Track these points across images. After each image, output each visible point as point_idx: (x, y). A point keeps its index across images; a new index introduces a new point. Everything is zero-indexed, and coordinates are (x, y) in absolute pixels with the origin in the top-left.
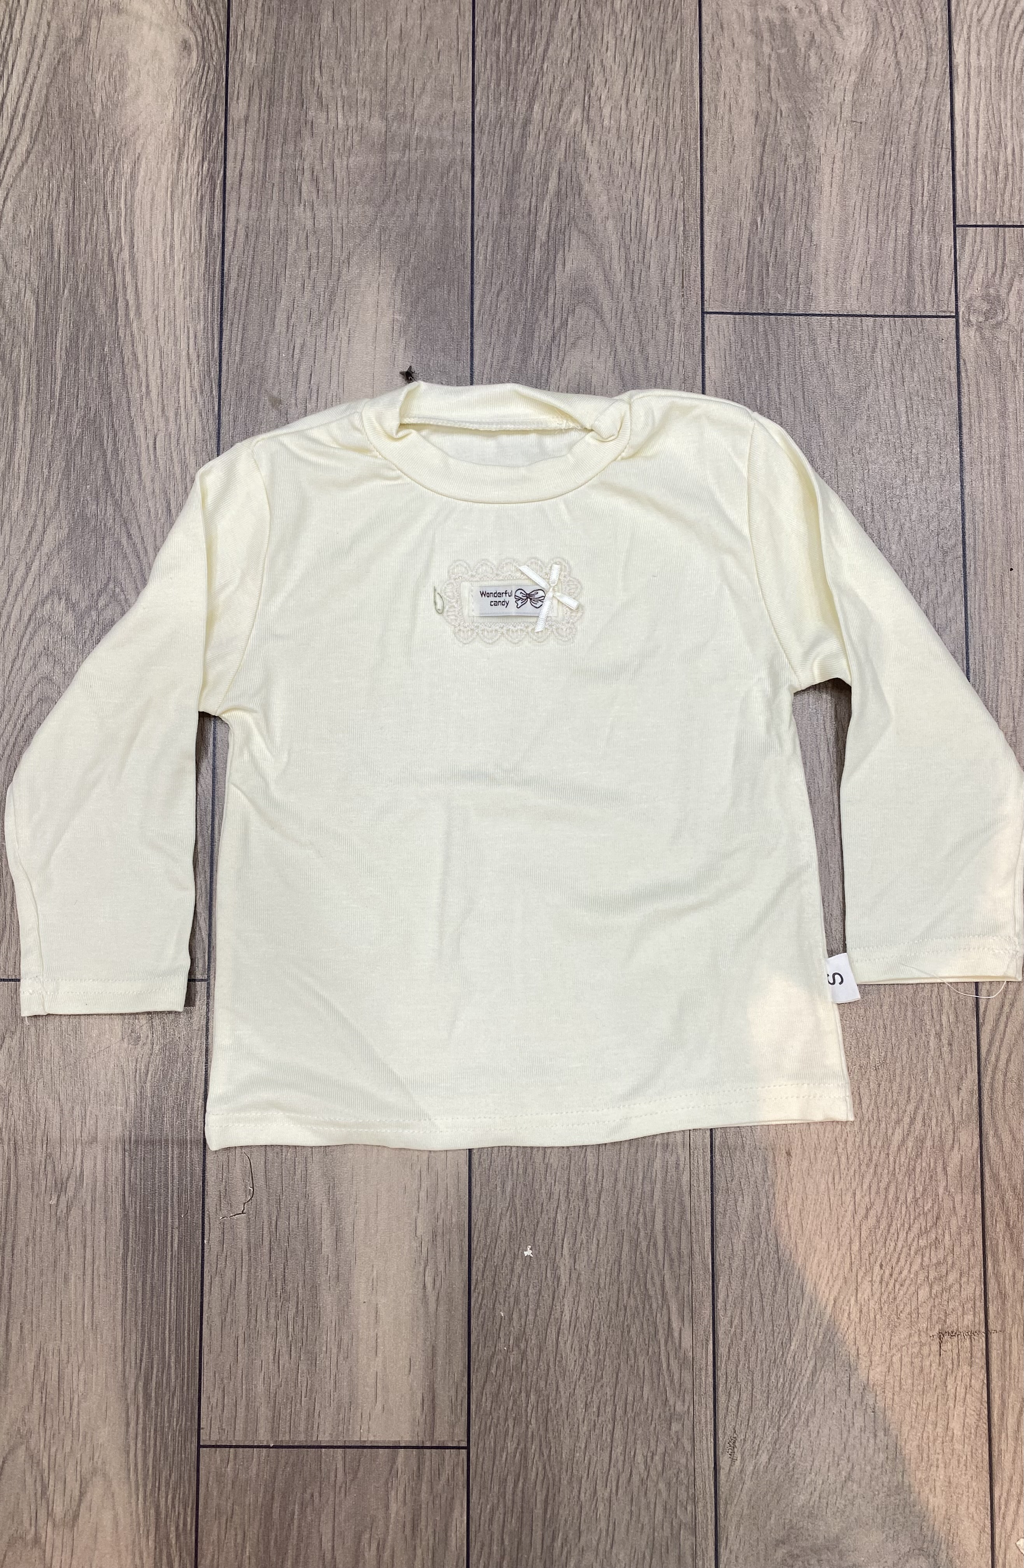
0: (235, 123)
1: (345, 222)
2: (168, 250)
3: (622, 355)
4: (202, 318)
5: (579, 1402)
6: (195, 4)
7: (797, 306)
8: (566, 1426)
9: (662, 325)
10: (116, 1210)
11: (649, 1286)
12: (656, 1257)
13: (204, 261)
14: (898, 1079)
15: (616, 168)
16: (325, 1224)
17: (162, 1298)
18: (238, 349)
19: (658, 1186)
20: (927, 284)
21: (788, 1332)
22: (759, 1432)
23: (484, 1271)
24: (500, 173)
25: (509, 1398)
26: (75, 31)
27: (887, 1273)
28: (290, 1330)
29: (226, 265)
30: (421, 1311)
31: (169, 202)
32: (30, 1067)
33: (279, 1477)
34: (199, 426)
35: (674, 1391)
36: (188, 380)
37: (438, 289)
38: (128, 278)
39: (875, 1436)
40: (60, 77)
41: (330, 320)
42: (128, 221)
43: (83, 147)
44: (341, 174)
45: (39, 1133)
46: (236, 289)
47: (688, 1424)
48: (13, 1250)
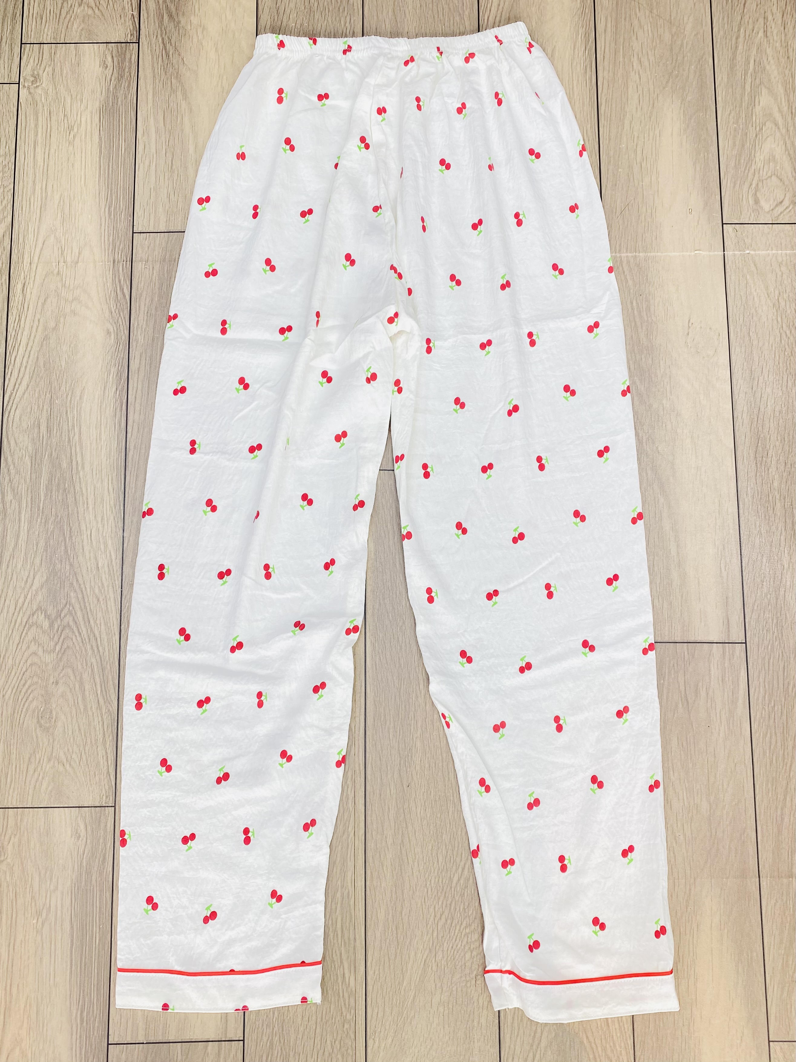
0: (133, 372)
2: (98, 435)
4: (115, 470)
5: (299, 1015)
6: (113, 312)
8: (292, 1028)
10: (67, 925)
12: (337, 941)
13: (116, 441)
14: (456, 849)
18: (134, 486)
19: (339, 905)
21: (402, 977)
22: (387, 1028)
25: (264, 1015)
26: (52, 324)
27: (451, 946)
31: (99, 411)
32: (24, 852)
33: (149, 1058)
34: (113, 524)
35: (346, 1008)
36: (108, 501)
38: (78, 449)
39: (444, 1027)
40: (44, 347)
42: (78, 421)
43: (56, 383)
45: (28, 886)
46: (133, 456)
47: (353, 1025)
48: (14, 946)
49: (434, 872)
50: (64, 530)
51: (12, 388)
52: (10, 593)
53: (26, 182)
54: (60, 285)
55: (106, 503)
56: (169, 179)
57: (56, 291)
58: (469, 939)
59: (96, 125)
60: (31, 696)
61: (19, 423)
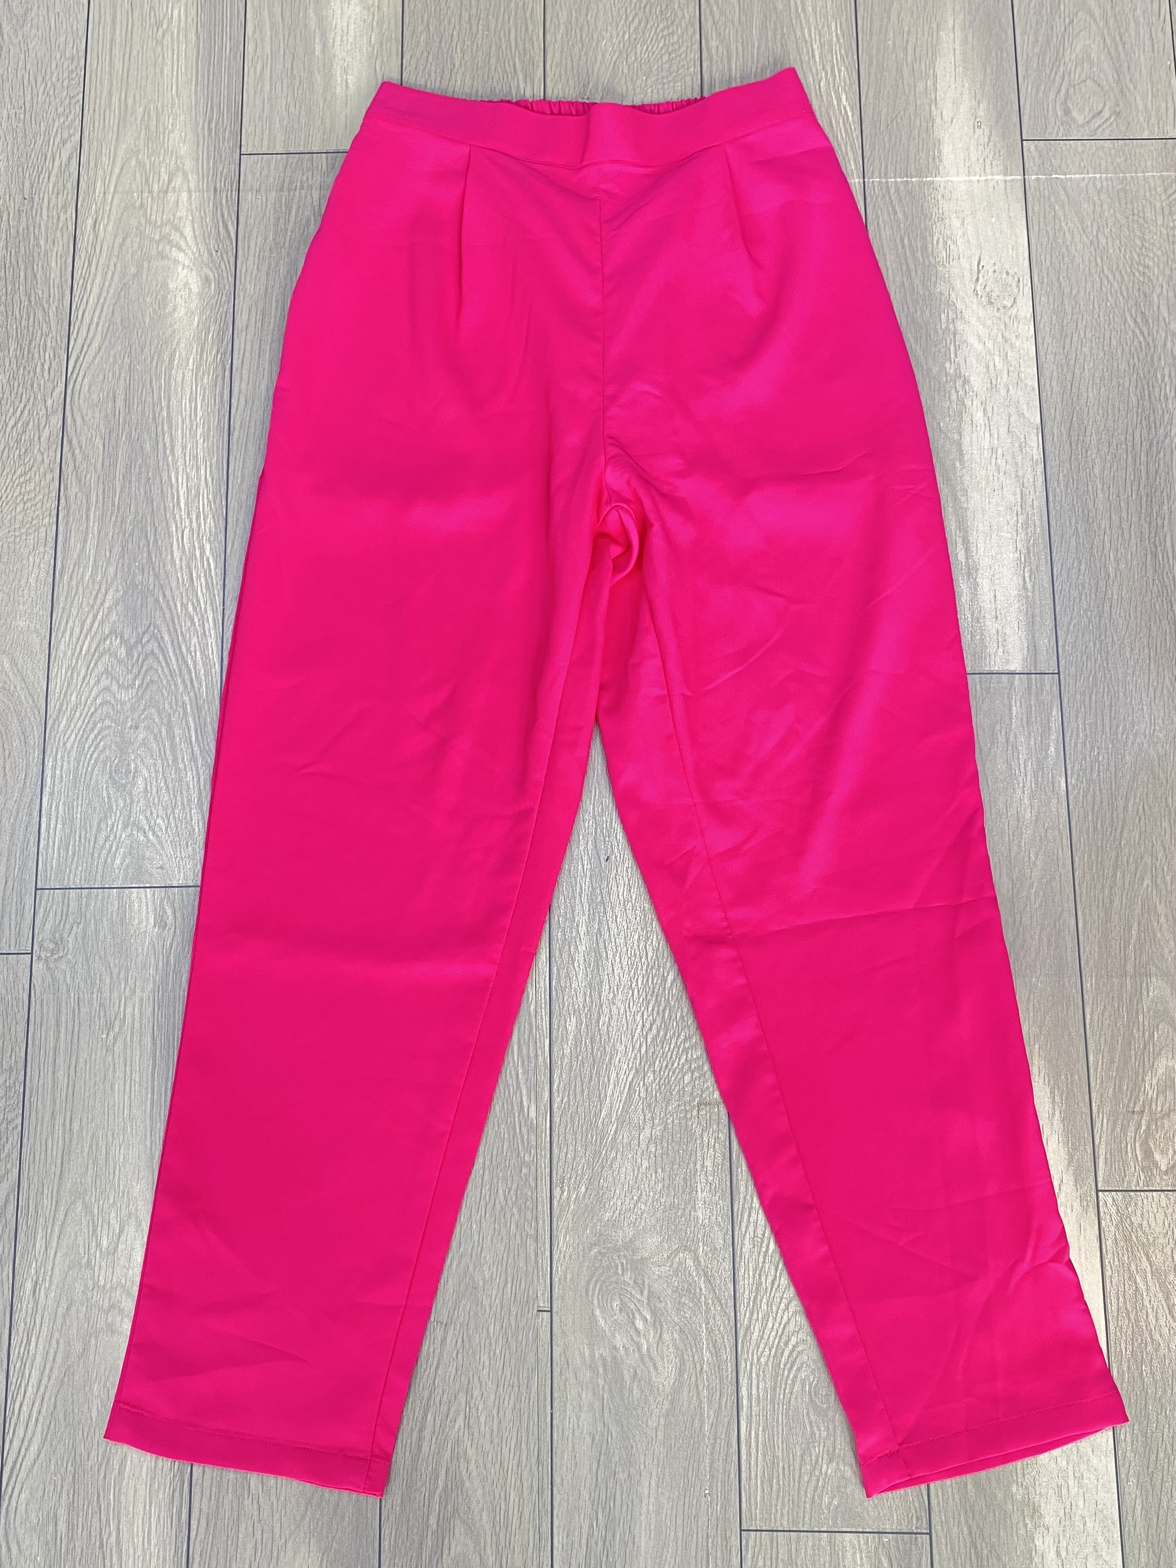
49: (642, 969)
50: (147, 532)
51: (79, 351)
52: (74, 612)
53: (99, 92)
54: (143, 221)
55: (203, 496)
56: (288, 87)
57: (137, 228)
58: (689, 1056)
59: (193, 20)
60: (102, 744)
61: (87, 395)
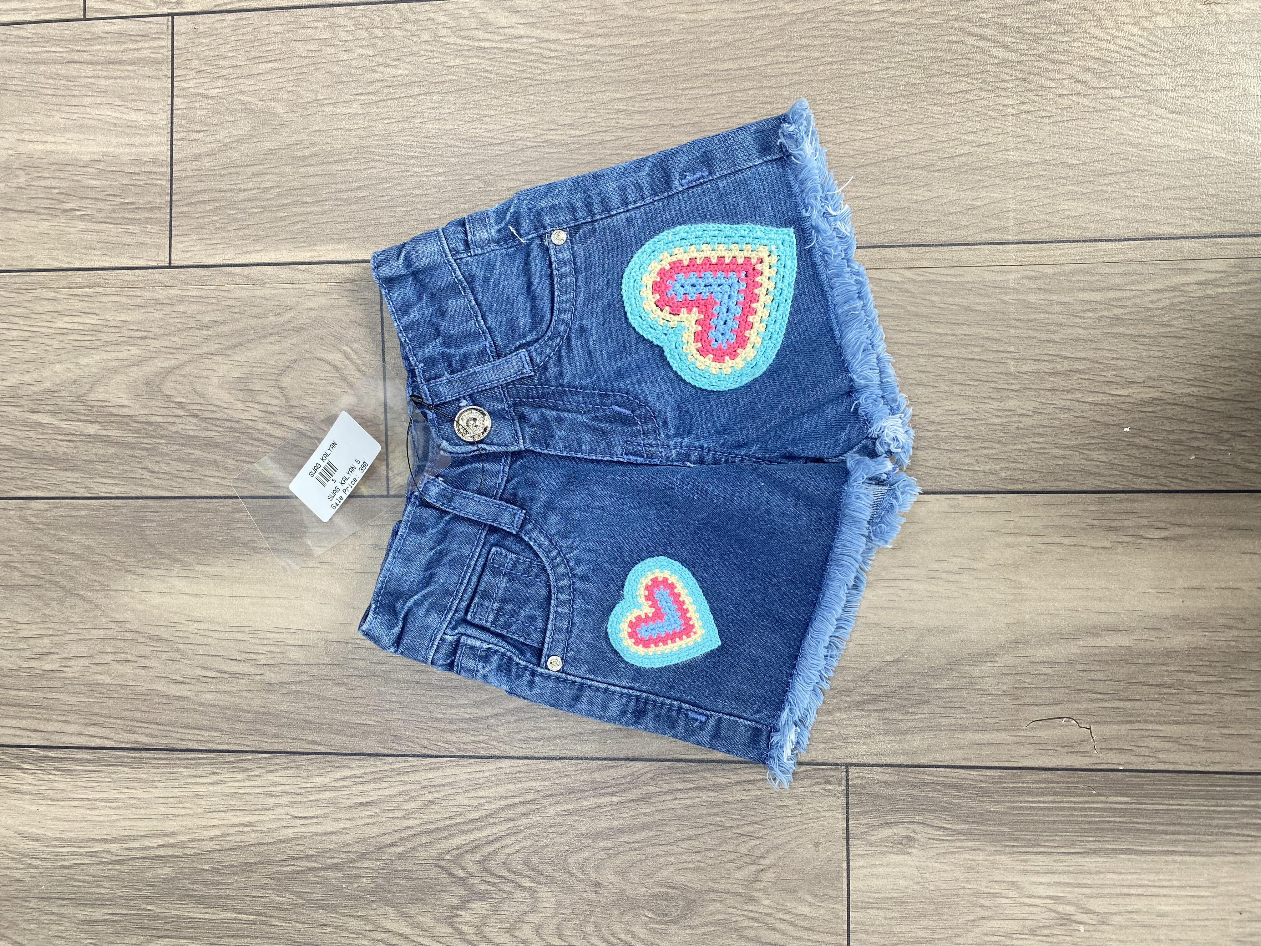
1: (81, 626)
3: (213, 348)
7: (162, 174)
9: (181, 308)
11: (1161, 305)
15: (27, 357)
16: (1100, 642)
17: (1182, 814)
20: (140, 45)
23: (1147, 477)
24: (33, 471)
28: (1214, 679)
29: (123, 745)
30: (1191, 542)
37: (148, 532)
41: (178, 640)
44: (35, 630)
